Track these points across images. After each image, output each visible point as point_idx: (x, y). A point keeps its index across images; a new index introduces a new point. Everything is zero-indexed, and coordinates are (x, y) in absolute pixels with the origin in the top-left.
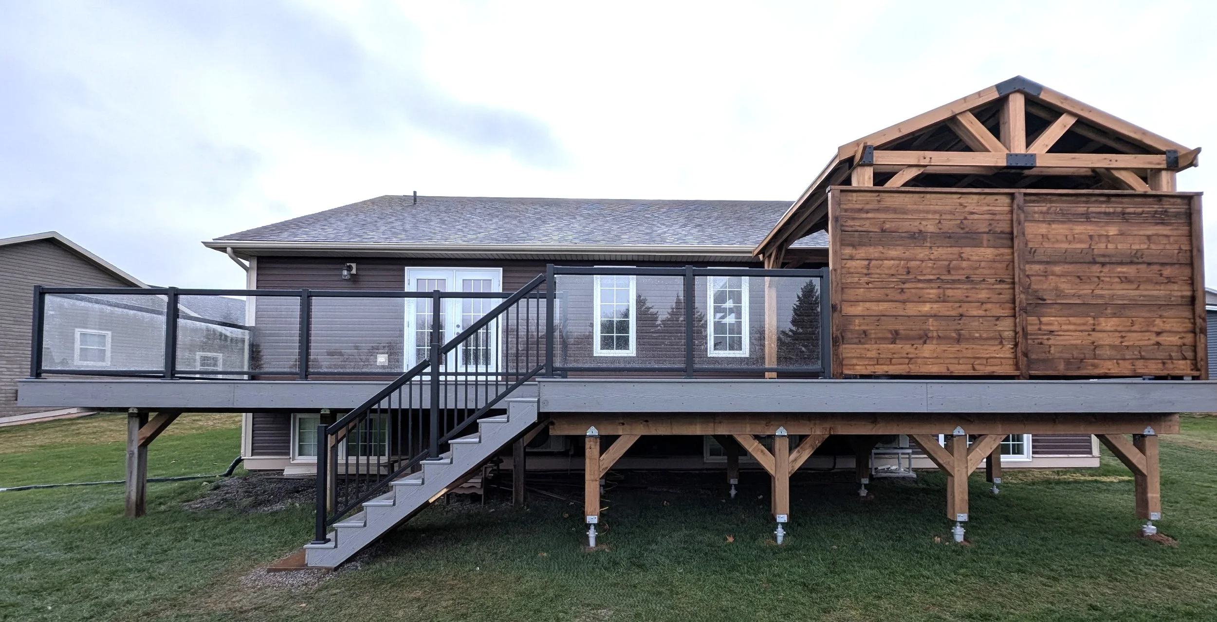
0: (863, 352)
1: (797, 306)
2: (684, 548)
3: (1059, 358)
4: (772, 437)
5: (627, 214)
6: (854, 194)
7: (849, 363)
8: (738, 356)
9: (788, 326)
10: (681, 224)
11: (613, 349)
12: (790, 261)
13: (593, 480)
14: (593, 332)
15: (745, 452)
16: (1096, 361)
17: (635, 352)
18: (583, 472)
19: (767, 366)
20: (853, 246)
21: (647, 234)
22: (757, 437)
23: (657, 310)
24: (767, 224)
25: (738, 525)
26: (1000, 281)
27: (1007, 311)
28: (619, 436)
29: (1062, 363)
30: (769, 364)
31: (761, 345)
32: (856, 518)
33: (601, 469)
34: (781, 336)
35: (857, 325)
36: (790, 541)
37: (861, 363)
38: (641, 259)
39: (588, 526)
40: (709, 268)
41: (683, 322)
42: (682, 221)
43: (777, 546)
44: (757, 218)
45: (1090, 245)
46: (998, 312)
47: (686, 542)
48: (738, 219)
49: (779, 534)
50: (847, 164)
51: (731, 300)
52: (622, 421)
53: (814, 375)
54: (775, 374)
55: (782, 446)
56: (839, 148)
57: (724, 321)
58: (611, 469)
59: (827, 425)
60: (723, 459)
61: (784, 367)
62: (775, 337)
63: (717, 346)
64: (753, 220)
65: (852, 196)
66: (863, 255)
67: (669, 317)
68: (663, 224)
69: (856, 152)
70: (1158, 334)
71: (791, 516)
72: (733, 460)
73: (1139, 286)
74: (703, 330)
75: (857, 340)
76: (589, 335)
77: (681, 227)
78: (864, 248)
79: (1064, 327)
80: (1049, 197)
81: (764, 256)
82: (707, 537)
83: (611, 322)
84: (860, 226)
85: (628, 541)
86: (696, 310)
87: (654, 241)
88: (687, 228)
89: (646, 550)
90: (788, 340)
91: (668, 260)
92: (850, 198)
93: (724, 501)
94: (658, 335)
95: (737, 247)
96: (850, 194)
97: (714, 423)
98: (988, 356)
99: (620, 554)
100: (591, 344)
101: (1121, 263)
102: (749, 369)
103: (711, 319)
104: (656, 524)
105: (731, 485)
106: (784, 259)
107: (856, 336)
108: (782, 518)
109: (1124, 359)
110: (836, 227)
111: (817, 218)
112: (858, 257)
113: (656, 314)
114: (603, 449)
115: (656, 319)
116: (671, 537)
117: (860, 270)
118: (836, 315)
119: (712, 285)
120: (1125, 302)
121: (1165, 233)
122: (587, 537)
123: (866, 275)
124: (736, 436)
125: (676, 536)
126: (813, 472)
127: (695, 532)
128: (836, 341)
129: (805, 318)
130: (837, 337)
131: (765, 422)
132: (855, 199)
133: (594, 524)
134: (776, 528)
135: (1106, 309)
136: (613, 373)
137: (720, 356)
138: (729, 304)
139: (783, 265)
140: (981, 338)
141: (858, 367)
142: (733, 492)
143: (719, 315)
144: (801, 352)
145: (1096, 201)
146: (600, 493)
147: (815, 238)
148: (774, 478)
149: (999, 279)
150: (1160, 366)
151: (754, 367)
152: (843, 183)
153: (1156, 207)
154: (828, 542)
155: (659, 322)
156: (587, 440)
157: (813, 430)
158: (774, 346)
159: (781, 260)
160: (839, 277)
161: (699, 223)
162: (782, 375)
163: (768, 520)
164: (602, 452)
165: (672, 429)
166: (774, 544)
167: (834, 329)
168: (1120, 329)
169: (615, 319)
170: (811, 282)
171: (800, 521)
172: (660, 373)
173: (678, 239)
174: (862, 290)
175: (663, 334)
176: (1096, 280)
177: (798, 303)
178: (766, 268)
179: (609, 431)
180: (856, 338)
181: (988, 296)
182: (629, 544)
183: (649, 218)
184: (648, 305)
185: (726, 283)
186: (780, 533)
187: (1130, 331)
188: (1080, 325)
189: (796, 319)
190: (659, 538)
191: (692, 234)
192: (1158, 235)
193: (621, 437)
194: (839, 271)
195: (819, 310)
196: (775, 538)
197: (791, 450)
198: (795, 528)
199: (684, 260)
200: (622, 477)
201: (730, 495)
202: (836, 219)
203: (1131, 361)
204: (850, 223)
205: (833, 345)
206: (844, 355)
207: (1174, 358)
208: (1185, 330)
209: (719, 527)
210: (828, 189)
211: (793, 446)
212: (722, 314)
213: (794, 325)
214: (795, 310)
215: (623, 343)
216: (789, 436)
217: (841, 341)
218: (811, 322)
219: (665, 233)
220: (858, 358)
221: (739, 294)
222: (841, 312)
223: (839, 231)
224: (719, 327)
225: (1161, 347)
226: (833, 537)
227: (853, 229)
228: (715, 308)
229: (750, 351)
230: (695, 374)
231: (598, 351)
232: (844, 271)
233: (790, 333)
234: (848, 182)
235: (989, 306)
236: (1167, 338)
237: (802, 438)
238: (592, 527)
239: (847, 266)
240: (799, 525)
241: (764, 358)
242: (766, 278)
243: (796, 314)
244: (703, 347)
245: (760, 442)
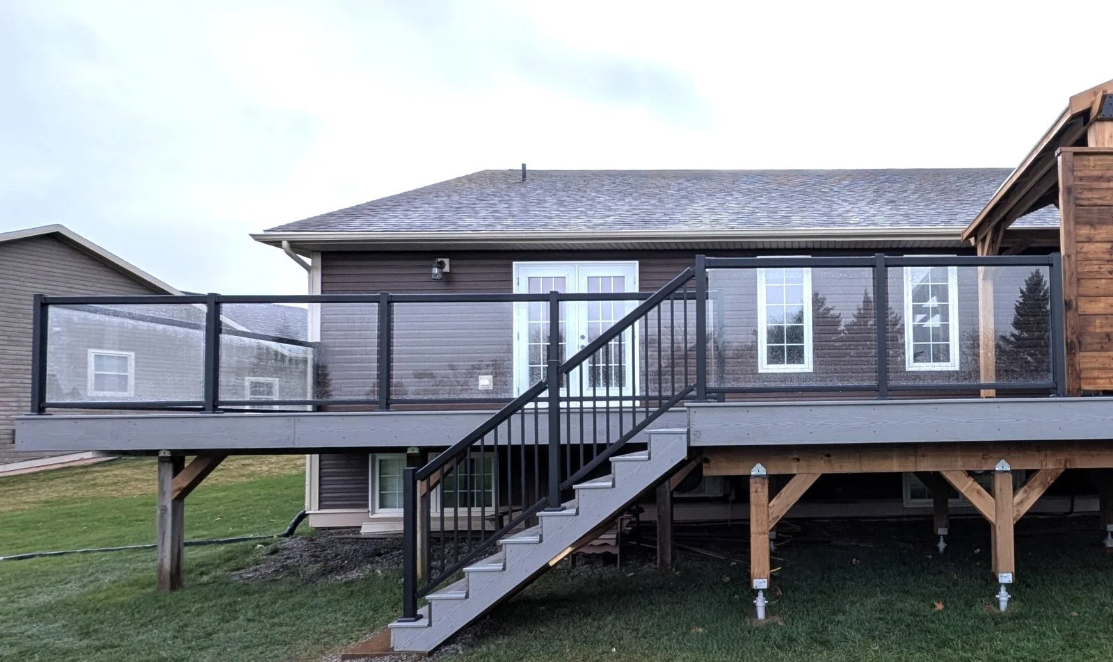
0: (1106, 360)
1: (1020, 303)
2: (880, 619)
4: (990, 473)
5: (798, 189)
6: (1092, 158)
7: (1088, 375)
8: (945, 369)
9: (1009, 330)
10: (869, 200)
11: (783, 363)
12: (1010, 245)
13: (760, 533)
14: (757, 342)
15: (956, 494)
17: (812, 366)
18: (747, 523)
19: (983, 381)
20: (1092, 224)
21: (825, 214)
22: (971, 474)
23: (838, 312)
24: (979, 198)
25: (948, 588)
28: (793, 476)
30: (985, 378)
31: (974, 354)
32: (1100, 575)
33: (770, 519)
34: (1001, 343)
35: (1098, 327)
36: (1017, 608)
37: (1103, 376)
38: (817, 246)
39: (755, 593)
40: (905, 256)
41: (874, 327)
42: (870, 195)
43: (1000, 614)
44: (967, 191)
47: (881, 611)
48: (942, 192)
49: (1002, 599)
50: (1082, 119)
51: (935, 298)
52: (796, 456)
53: (1043, 392)
54: (992, 392)
55: (1003, 485)
56: (1071, 99)
57: (926, 324)
58: (783, 518)
59: (1062, 457)
60: (928, 503)
61: (1004, 382)
62: (992, 344)
63: (917, 356)
64: (962, 194)
65: (1089, 160)
66: (1104, 236)
67: (855, 320)
68: (845, 201)
69: (1092, 103)
71: (1017, 575)
72: (941, 504)
74: (899, 336)
75: (1098, 346)
76: (752, 346)
77: (868, 204)
78: (1105, 226)
81: (976, 240)
82: (910, 604)
83: (780, 329)
84: (1099, 199)
85: (807, 610)
86: (889, 311)
87: (834, 223)
88: (877, 206)
89: (831, 623)
90: (1009, 348)
91: (852, 246)
92: (1086, 163)
93: (930, 557)
94: (841, 344)
95: (941, 228)
96: (1086, 157)
97: (916, 456)
99: (797, 627)
100: (755, 357)
102: (959, 386)
103: (909, 322)
104: (843, 588)
105: (939, 537)
106: (1002, 243)
107: (1098, 340)
108: (1006, 577)
110: (1069, 201)
111: (1043, 190)
112: (1098, 238)
113: (838, 317)
114: (773, 493)
115: (838, 324)
116: (862, 604)
117: (1101, 255)
118: (1070, 314)
119: (910, 279)
122: (755, 606)
123: (1109, 261)
124: (944, 473)
125: (870, 603)
126: (1044, 517)
127: (893, 599)
128: (1071, 349)
129: (1031, 319)
130: (1072, 342)
131: (981, 454)
132: (1092, 164)
133: (763, 590)
134: (997, 591)
136: (784, 394)
137: (922, 369)
138: (932, 302)
139: (1002, 251)
141: (1100, 381)
142: (942, 545)
143: (920, 317)
144: (1026, 362)
146: (770, 550)
147: (1043, 215)
148: (995, 526)
151: (966, 383)
152: (1075, 145)
154: (1066, 607)
155: (842, 328)
156: (752, 481)
157: (1044, 463)
158: (992, 355)
159: (998, 245)
160: (1073, 266)
161: (891, 199)
162: (1002, 392)
163: (987, 581)
164: (771, 496)
165: (861, 466)
166: (994, 610)
167: (1069, 332)
169: (785, 325)
170: (1038, 272)
171: (1029, 581)
172: (846, 393)
173: (865, 219)
174: (1103, 281)
175: (847, 343)
177: (1021, 300)
178: (979, 254)
179: (780, 469)
180: (1098, 343)
182: (809, 615)
183: (826, 193)
184: (828, 305)
185: (927, 276)
186: (1003, 596)
189: (1019, 320)
190: (847, 606)
191: (883, 213)
193: (796, 476)
194: (1073, 257)
195: (1049, 307)
196: (997, 603)
197: (1015, 490)
198: (1023, 590)
199: (873, 246)
200: (799, 528)
201: (937, 549)
202: (1069, 190)
204: (1087, 195)
205: (1068, 354)
206: (1082, 366)
209: (924, 591)
210: (1058, 151)
211: (1019, 484)
212: (923, 316)
213: (1016, 328)
214: (1017, 308)
215: (796, 355)
216: (1013, 472)
217: (1078, 347)
218: (1039, 324)
219: (848, 212)
220: (1099, 369)
221: (945, 288)
222: (1077, 309)
223: (1072, 206)
224: (920, 332)
226: (1072, 601)
227: (1091, 202)
228: (914, 308)
229: (961, 363)
230: (890, 393)
231: (764, 366)
232: (1080, 256)
233: (1012, 339)
234: (1083, 141)
237: (1030, 474)
238: (761, 594)
239: (1083, 250)
240: (1028, 586)
241: (978, 372)
242: (980, 268)
243: (1019, 313)
244: (899, 358)
245: (975, 480)
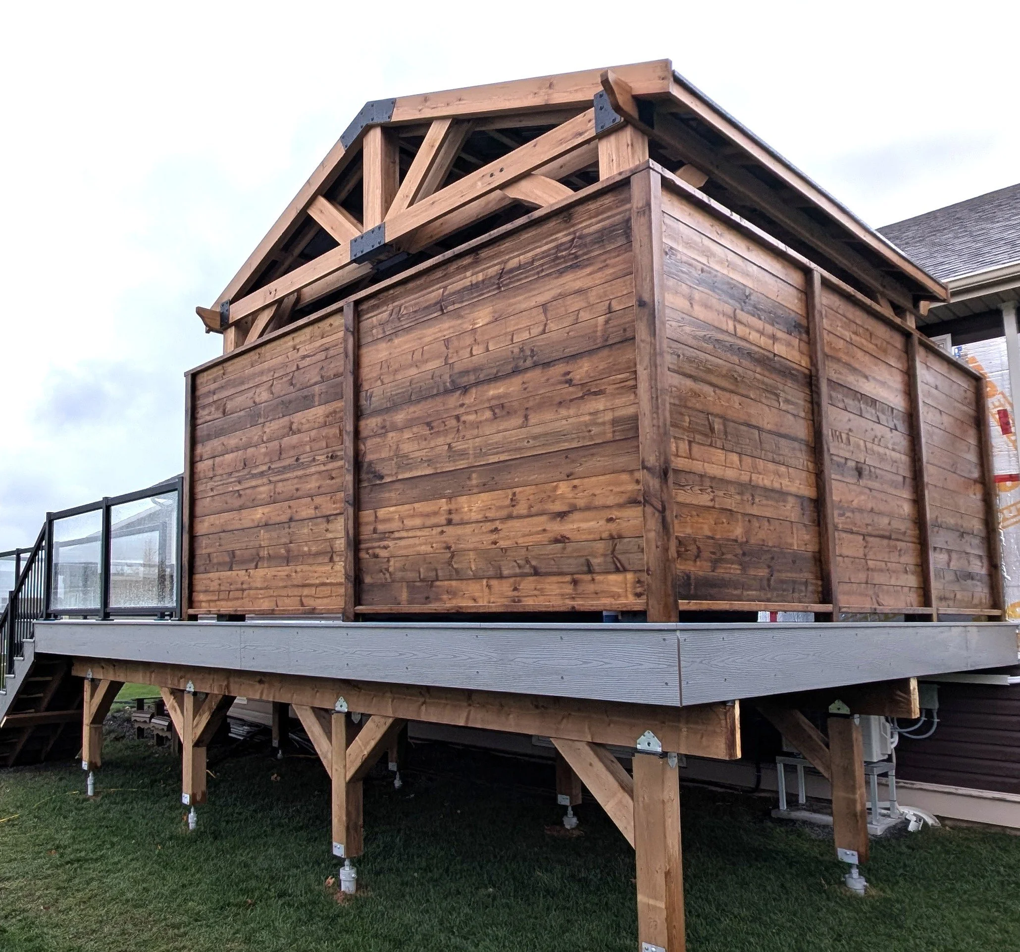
0: (208, 583)
3: (402, 580)
6: (205, 374)
16: (454, 583)
26: (332, 457)
27: (338, 505)
29: (405, 590)
35: (204, 548)
45: (446, 358)
46: (329, 507)
52: (103, 664)
65: (203, 377)
66: (209, 453)
70: (562, 515)
73: (526, 417)
79: (409, 523)
80: (391, 292)
84: (208, 414)
92: (202, 381)
96: (202, 374)
98: (318, 582)
101: (495, 379)
109: (501, 577)
110: (187, 423)
120: (503, 457)
121: (578, 285)
135: (469, 478)
140: (309, 554)
145: (458, 268)
149: (330, 455)
150: (569, 589)
153: (563, 237)
160: (188, 487)
168: (491, 514)
176: (454, 422)
181: (317, 485)
187: (510, 517)
188: (428, 515)
192: (562, 296)
203: (512, 580)
205: (182, 577)
207: (597, 569)
208: (621, 501)
223: (189, 428)
225: (570, 547)
235: (318, 500)
236: (584, 525)
239: (198, 470)
245: (174, 698)
